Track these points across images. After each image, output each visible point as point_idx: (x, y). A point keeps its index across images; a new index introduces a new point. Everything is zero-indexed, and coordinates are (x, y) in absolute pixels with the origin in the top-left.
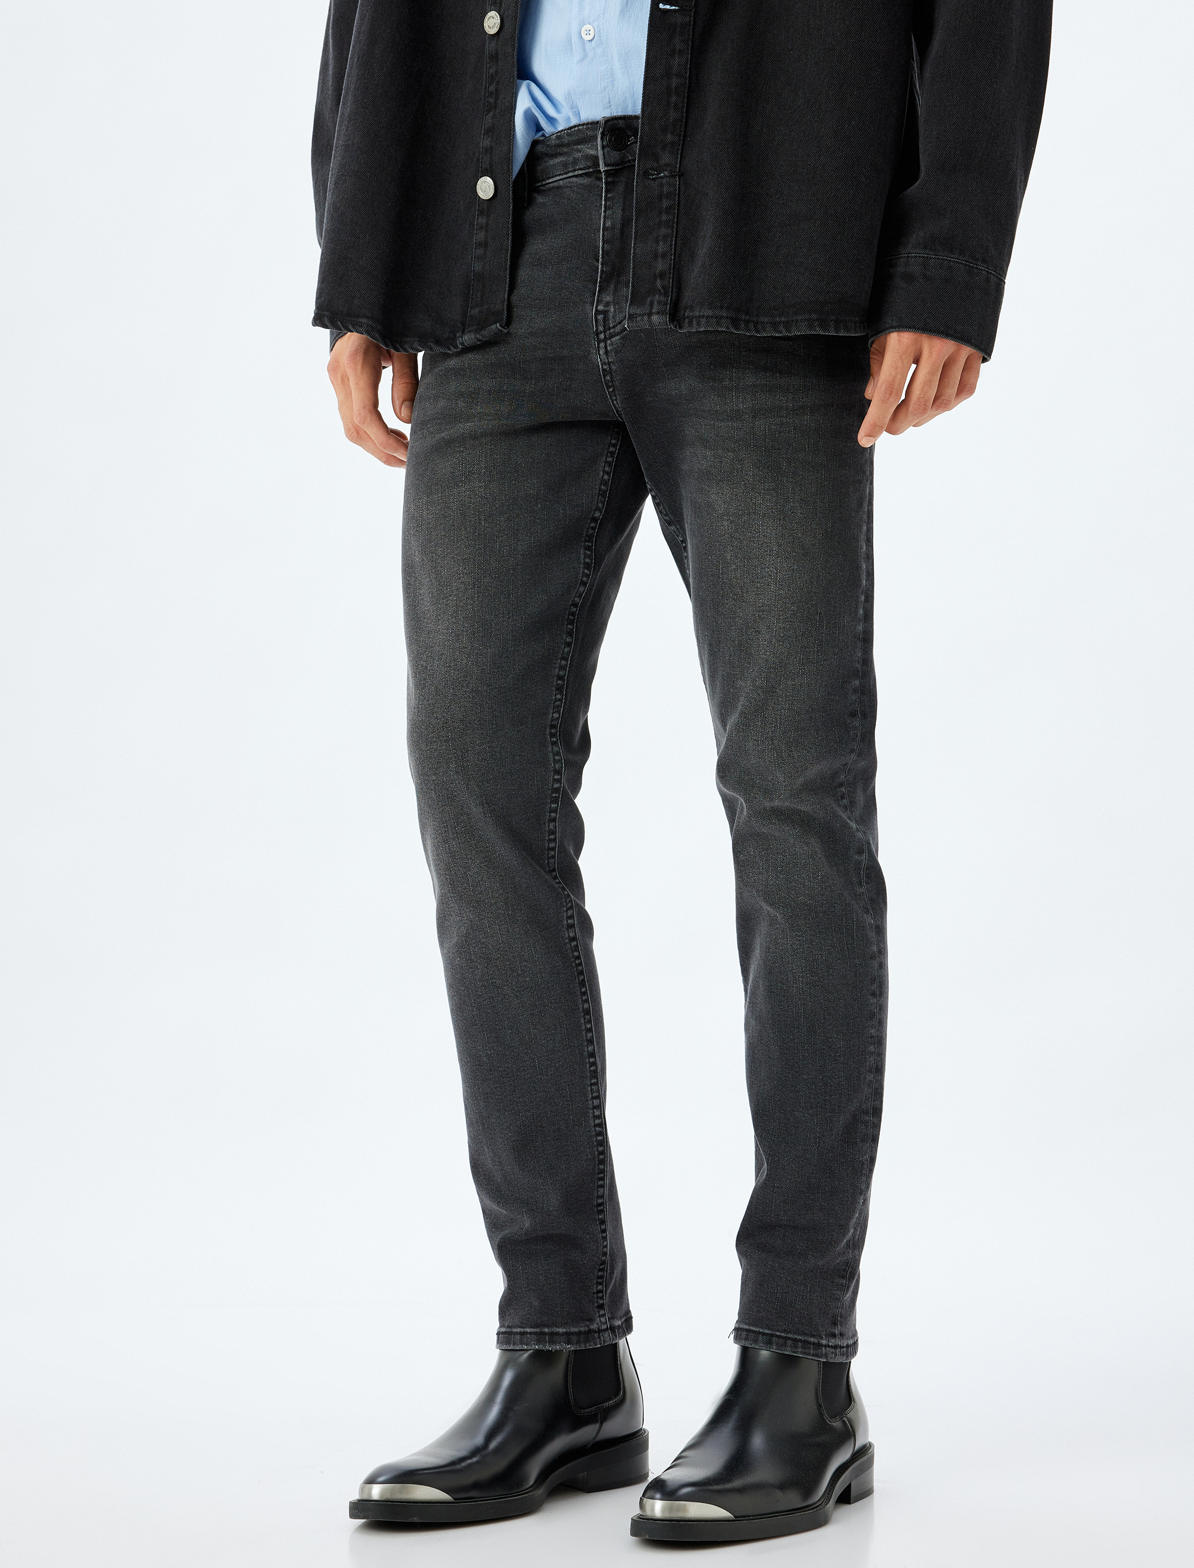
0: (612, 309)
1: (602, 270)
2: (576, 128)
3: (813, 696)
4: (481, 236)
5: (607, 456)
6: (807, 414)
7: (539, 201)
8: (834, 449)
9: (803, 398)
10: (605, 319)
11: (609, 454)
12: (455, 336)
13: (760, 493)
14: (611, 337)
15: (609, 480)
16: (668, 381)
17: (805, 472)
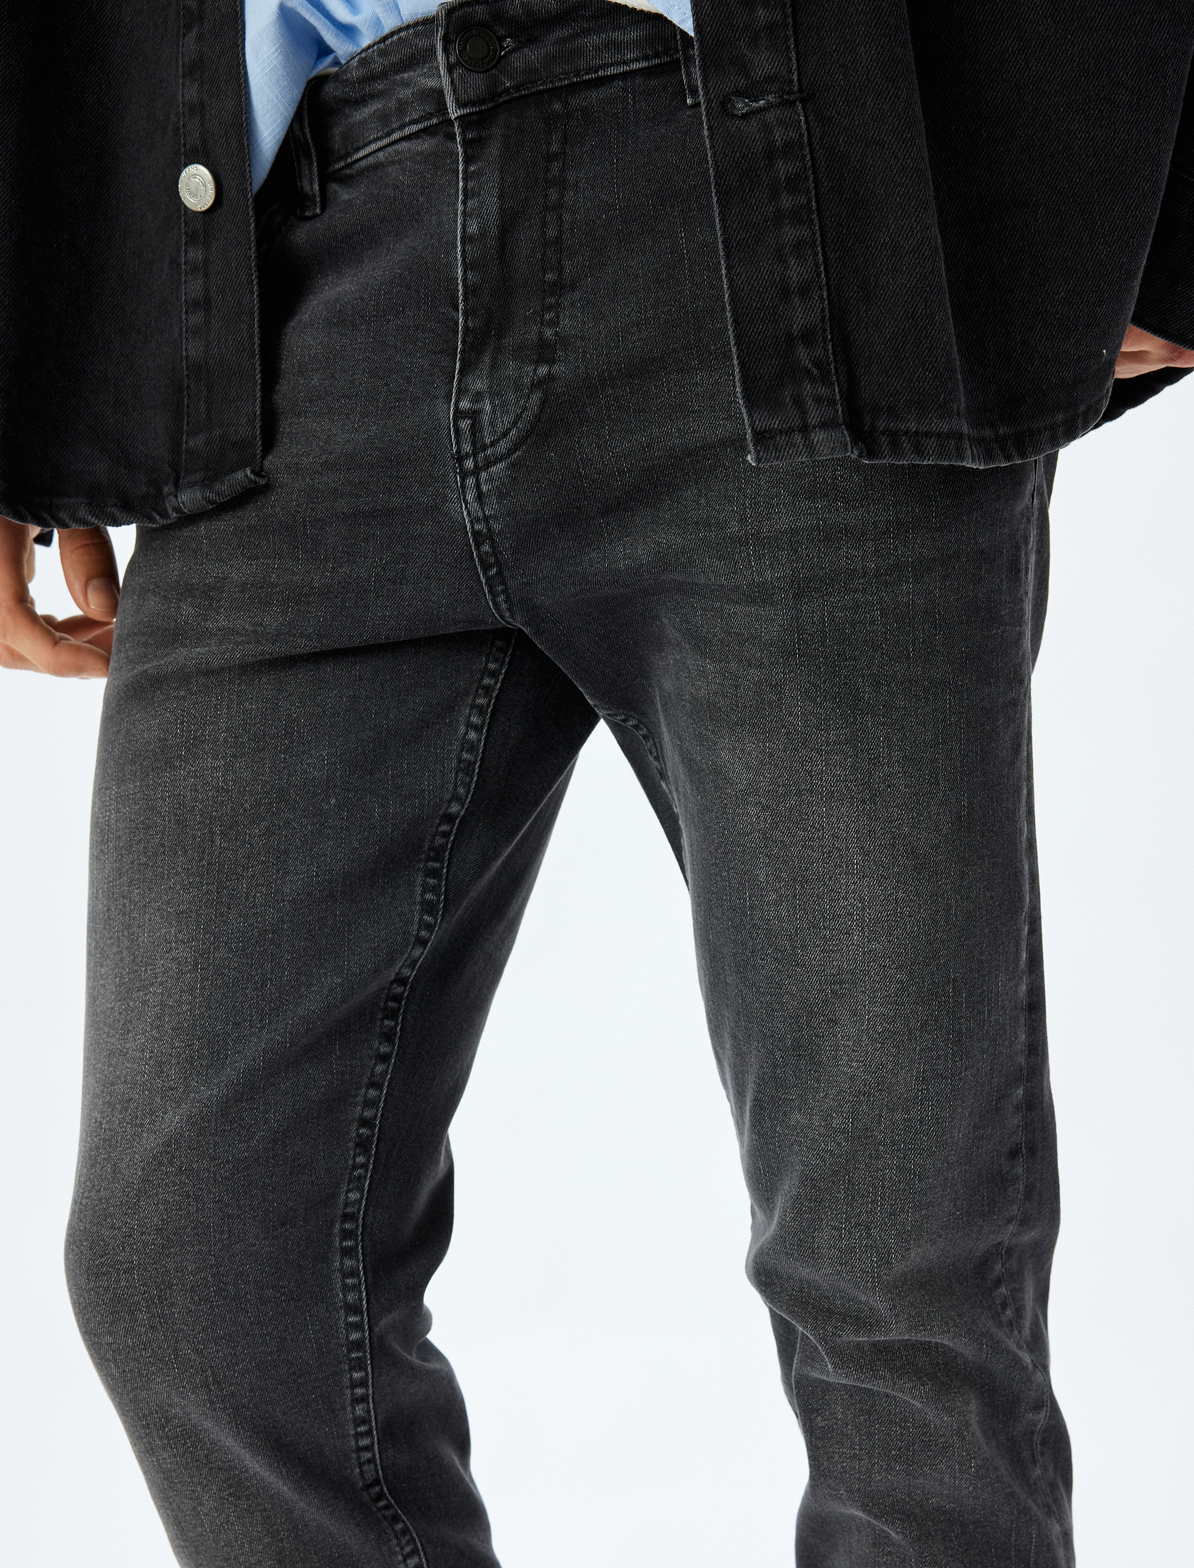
0: (488, 407)
1: (466, 328)
2: (395, 37)
3: (949, 1141)
4: (195, 287)
5: (476, 696)
6: (907, 582)
7: (342, 199)
8: (967, 647)
9: (896, 549)
10: (475, 429)
11: (480, 691)
12: (160, 492)
13: (819, 751)
14: (489, 464)
15: (479, 740)
16: (610, 544)
17: (910, 702)
